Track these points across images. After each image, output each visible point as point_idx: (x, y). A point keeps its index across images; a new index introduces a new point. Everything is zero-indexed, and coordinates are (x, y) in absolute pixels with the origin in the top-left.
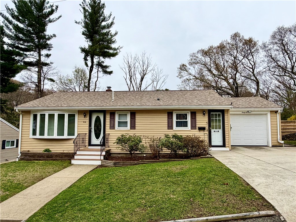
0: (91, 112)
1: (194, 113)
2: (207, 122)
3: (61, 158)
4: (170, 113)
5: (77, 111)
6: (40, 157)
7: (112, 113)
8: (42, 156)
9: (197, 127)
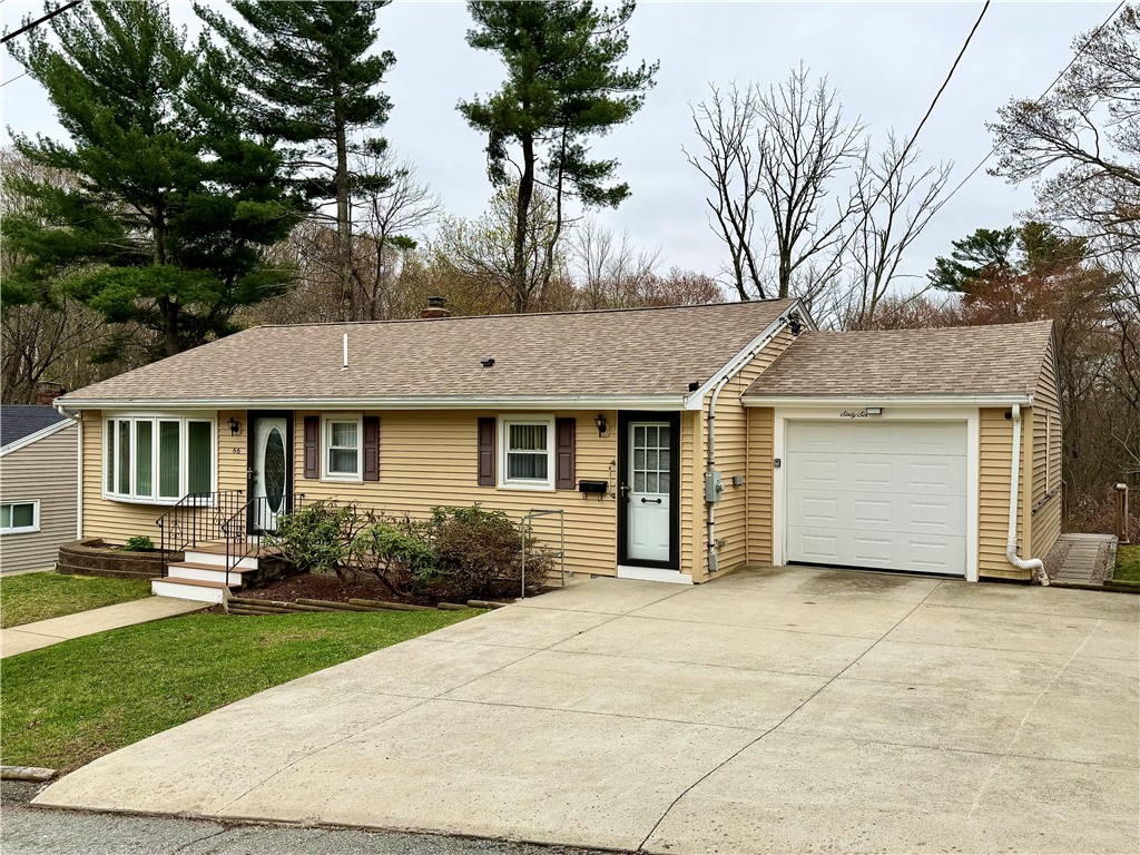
0: (254, 417)
1: (567, 424)
2: (613, 463)
3: (143, 570)
4: (486, 423)
5: (216, 413)
6: (90, 566)
7: (312, 420)
8: (95, 562)
9: (577, 483)
